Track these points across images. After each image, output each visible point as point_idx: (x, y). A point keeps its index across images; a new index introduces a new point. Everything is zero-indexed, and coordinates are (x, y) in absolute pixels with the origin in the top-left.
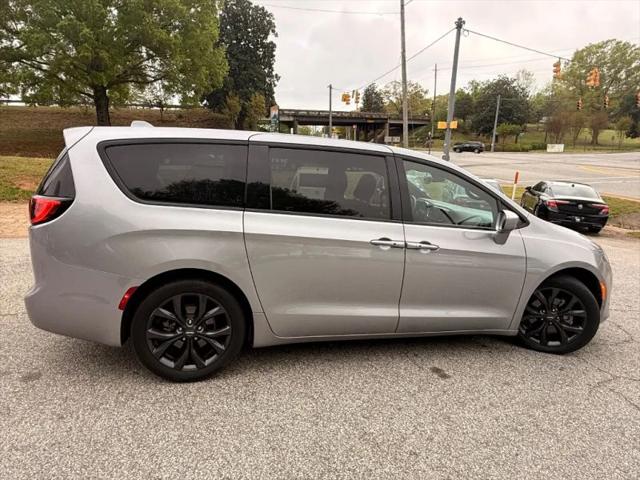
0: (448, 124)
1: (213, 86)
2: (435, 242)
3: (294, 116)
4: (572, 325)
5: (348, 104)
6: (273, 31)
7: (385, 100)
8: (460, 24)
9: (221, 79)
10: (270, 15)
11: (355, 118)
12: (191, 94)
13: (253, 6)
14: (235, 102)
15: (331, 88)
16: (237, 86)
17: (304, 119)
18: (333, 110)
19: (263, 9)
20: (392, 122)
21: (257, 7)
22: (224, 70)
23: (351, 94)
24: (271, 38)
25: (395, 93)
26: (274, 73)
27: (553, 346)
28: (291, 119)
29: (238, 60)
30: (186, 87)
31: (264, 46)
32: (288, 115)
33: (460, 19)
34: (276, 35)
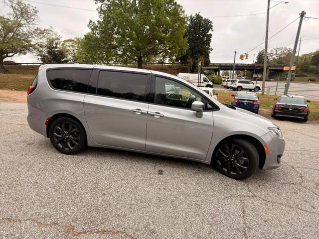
0: (290, 68)
1: (182, 54)
2: (162, 113)
3: (219, 66)
4: (243, 165)
5: (242, 60)
6: (212, 29)
7: (270, 58)
8: (302, 15)
9: (185, 51)
10: (211, 22)
11: (250, 67)
12: (174, 58)
13: (203, 19)
14: (190, 61)
15: (235, 52)
16: (193, 54)
17: (224, 68)
18: (236, 63)
19: (208, 19)
20: (271, 68)
21: (205, 19)
22: (186, 47)
23: (244, 55)
24: (210, 32)
25: (276, 54)
26: (210, 48)
27: (233, 175)
28: (217, 68)
29: (194, 43)
30: (171, 55)
31: (207, 36)
32: (216, 66)
33: (303, 12)
34: (213, 31)
